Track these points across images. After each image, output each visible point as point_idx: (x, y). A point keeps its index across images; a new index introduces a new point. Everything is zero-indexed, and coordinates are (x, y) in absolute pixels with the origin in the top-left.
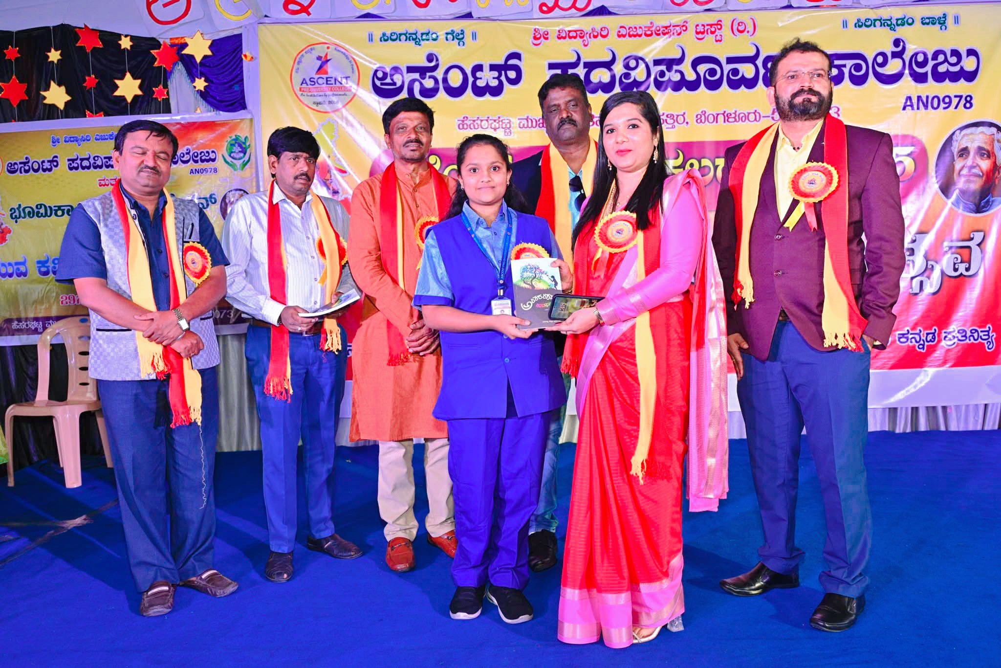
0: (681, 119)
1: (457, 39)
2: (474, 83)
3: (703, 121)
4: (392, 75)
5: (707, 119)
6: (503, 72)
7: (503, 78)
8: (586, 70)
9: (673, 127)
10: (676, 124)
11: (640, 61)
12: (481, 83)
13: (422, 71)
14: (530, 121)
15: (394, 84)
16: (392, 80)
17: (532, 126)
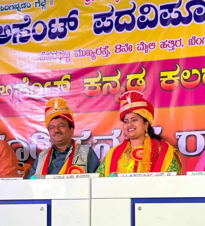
0: (178, 43)
1: (42, 5)
2: (50, 31)
3: (193, 43)
4: (5, 31)
5: (196, 42)
6: (67, 23)
7: (67, 27)
8: (117, 17)
9: (173, 49)
10: (175, 47)
11: (151, 8)
12: (53, 31)
13: (21, 26)
14: (81, 52)
15: (6, 35)
16: (5, 33)
17: (83, 55)
